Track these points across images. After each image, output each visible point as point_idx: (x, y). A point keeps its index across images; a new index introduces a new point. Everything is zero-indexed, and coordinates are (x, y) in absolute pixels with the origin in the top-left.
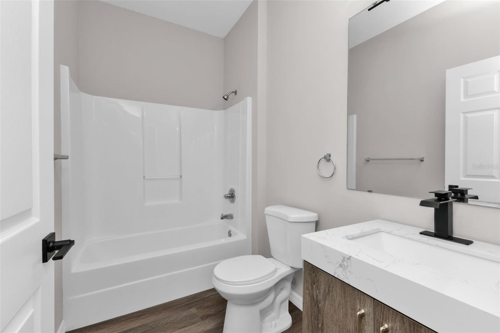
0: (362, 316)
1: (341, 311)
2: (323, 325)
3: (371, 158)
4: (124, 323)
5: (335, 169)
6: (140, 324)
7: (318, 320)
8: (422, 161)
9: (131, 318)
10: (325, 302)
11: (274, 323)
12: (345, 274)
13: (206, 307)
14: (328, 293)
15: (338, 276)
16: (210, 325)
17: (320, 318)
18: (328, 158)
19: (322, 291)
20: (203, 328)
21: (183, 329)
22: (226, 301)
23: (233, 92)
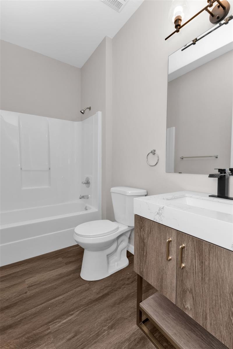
0: (169, 242)
1: (158, 242)
2: (146, 253)
3: (184, 157)
4: (8, 269)
5: (158, 160)
6: (21, 270)
7: (144, 251)
8: (217, 158)
9: (14, 266)
10: (148, 238)
11: (116, 263)
12: (160, 218)
13: (69, 257)
14: (150, 232)
15: (156, 220)
16: (71, 268)
17: (145, 249)
18: (153, 152)
19: (146, 232)
20: (67, 270)
21: (53, 271)
22: (83, 249)
23: (88, 108)
